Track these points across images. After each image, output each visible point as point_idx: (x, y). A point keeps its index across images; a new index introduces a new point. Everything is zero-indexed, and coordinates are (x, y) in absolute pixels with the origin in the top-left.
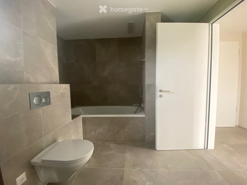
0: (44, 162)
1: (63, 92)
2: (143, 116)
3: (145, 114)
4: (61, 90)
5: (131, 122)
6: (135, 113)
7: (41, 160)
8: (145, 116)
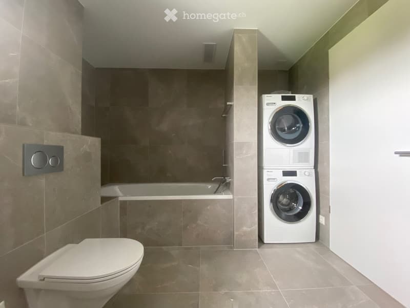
0: (44, 280)
1: (88, 150)
2: (230, 197)
3: (233, 194)
4: (84, 147)
5: (209, 208)
6: (215, 193)
7: (39, 276)
8: (233, 197)
